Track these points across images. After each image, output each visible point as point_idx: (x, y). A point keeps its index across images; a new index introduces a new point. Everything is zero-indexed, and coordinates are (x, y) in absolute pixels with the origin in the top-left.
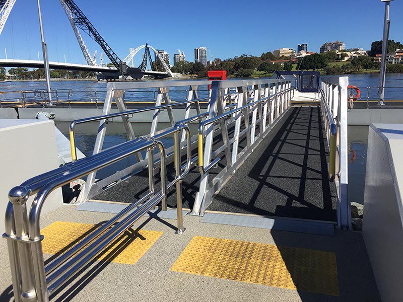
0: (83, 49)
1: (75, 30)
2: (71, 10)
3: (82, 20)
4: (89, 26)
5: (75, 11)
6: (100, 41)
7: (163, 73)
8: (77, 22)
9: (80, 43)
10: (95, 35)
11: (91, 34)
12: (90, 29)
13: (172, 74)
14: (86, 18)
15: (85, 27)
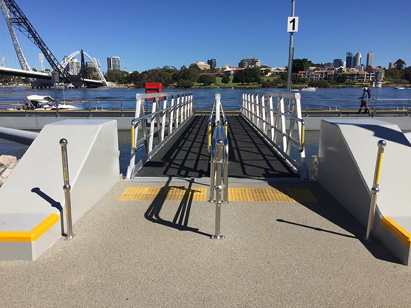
0: (18, 53)
1: (11, 31)
2: (9, 9)
3: (22, 21)
4: (29, 28)
5: (14, 10)
6: (41, 44)
7: (98, 81)
8: (14, 22)
9: (16, 46)
10: (35, 37)
11: (31, 36)
12: (30, 30)
13: (107, 83)
14: (26, 19)
15: (24, 29)
